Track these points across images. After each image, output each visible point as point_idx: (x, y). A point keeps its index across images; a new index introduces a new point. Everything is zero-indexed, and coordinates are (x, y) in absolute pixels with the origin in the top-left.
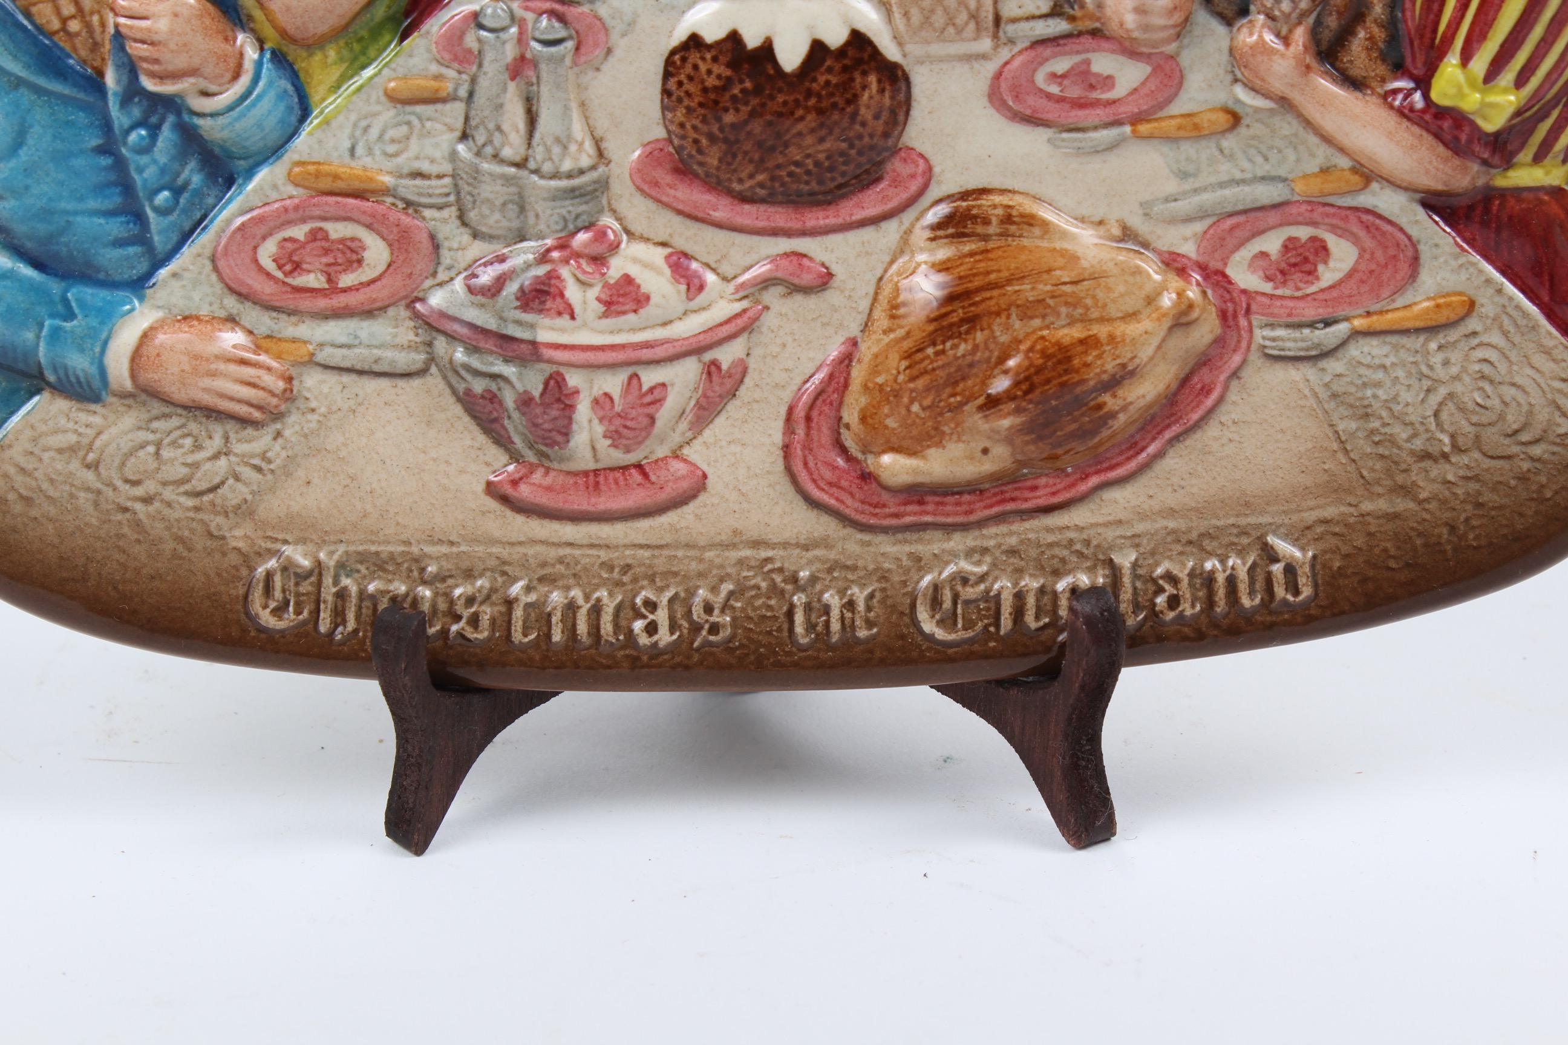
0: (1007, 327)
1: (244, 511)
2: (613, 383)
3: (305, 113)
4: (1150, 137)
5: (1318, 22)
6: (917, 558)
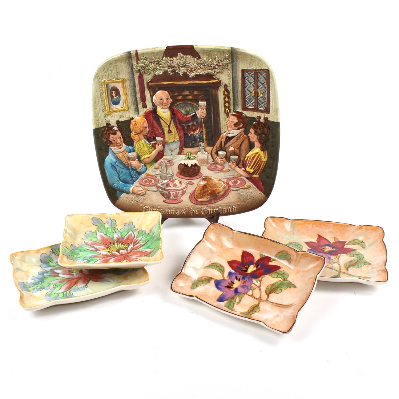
0: (209, 188)
1: (142, 203)
2: (174, 193)
3: (147, 169)
4: (222, 172)
5: (236, 163)
6: (201, 207)
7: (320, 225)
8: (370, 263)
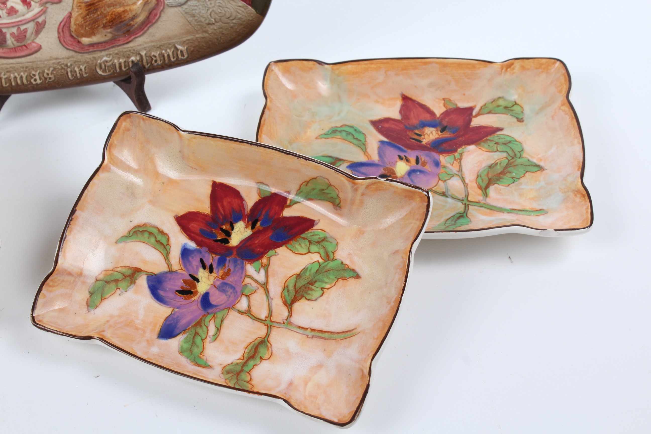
0: (105, 10)
2: (14, 30)
6: (95, 58)
7: (405, 68)
8: (542, 164)
